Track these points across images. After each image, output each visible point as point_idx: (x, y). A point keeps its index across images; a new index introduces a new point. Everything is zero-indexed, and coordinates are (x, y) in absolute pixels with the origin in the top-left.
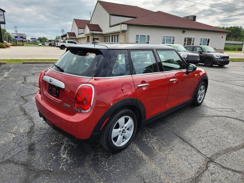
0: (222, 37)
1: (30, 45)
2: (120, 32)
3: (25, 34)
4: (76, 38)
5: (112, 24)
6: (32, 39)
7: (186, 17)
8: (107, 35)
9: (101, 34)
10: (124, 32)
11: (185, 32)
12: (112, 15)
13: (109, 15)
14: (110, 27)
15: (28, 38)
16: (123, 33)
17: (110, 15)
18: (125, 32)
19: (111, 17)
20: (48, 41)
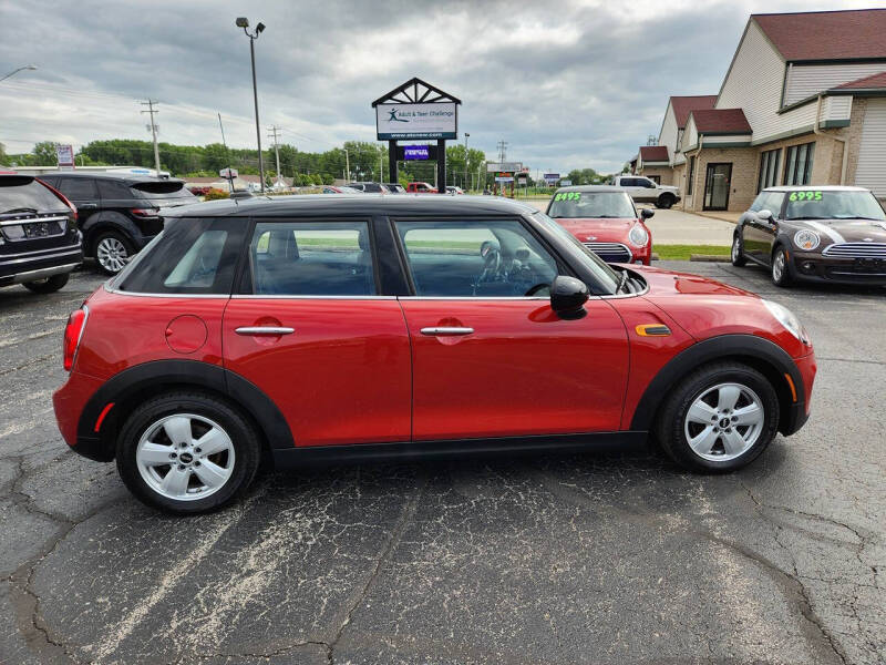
1: (537, 196)
2: (813, 132)
3: (521, 164)
4: (667, 166)
5: (790, 102)
6: (547, 176)
8: (771, 148)
9: (747, 146)
10: (833, 128)
12: (797, 63)
13: (783, 66)
14: (781, 113)
15: (536, 176)
16: (831, 134)
17: (788, 64)
18: (839, 128)
19: (789, 73)
20: (598, 180)
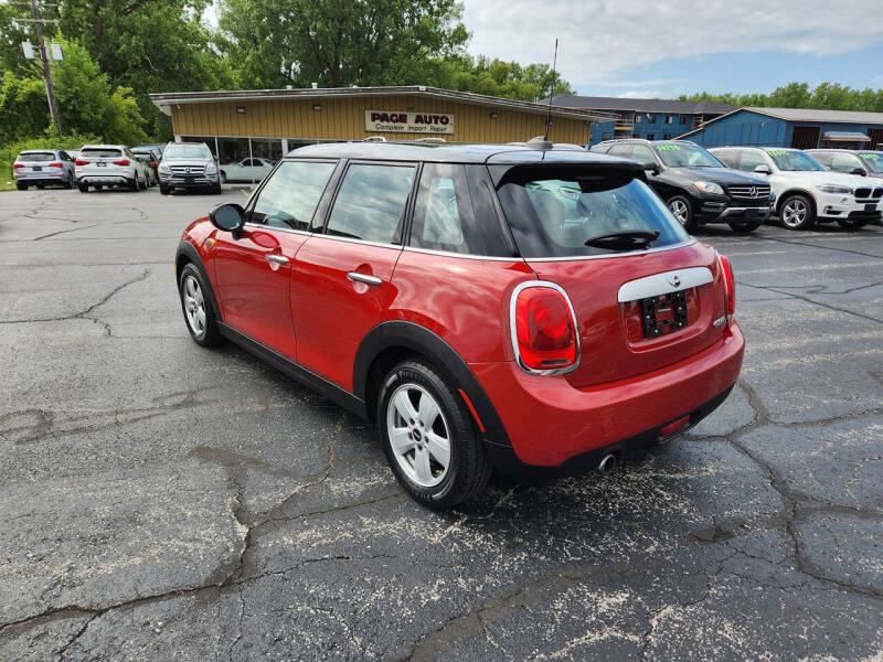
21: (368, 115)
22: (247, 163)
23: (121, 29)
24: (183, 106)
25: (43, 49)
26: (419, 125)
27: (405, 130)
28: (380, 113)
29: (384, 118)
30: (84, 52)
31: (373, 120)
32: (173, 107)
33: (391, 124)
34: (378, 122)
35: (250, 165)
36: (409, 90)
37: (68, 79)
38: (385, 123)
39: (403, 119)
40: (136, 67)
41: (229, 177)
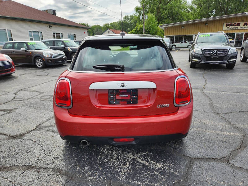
0: (85, 33)
7: (45, 10)
11: (51, 27)
21: (225, 25)
22: (182, 43)
23: (163, 9)
24: (168, 28)
25: (144, 17)
26: (245, 26)
27: (238, 29)
28: (230, 23)
29: (231, 25)
30: (154, 16)
31: (226, 26)
32: (165, 28)
33: (233, 27)
34: (228, 26)
35: (183, 43)
36: (242, 14)
37: (149, 23)
38: (231, 27)
39: (239, 25)
40: (166, 19)
41: (177, 47)
